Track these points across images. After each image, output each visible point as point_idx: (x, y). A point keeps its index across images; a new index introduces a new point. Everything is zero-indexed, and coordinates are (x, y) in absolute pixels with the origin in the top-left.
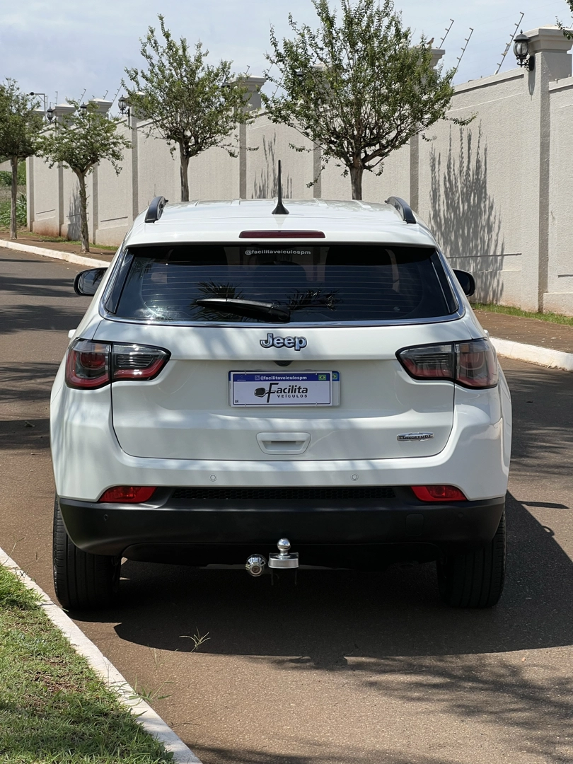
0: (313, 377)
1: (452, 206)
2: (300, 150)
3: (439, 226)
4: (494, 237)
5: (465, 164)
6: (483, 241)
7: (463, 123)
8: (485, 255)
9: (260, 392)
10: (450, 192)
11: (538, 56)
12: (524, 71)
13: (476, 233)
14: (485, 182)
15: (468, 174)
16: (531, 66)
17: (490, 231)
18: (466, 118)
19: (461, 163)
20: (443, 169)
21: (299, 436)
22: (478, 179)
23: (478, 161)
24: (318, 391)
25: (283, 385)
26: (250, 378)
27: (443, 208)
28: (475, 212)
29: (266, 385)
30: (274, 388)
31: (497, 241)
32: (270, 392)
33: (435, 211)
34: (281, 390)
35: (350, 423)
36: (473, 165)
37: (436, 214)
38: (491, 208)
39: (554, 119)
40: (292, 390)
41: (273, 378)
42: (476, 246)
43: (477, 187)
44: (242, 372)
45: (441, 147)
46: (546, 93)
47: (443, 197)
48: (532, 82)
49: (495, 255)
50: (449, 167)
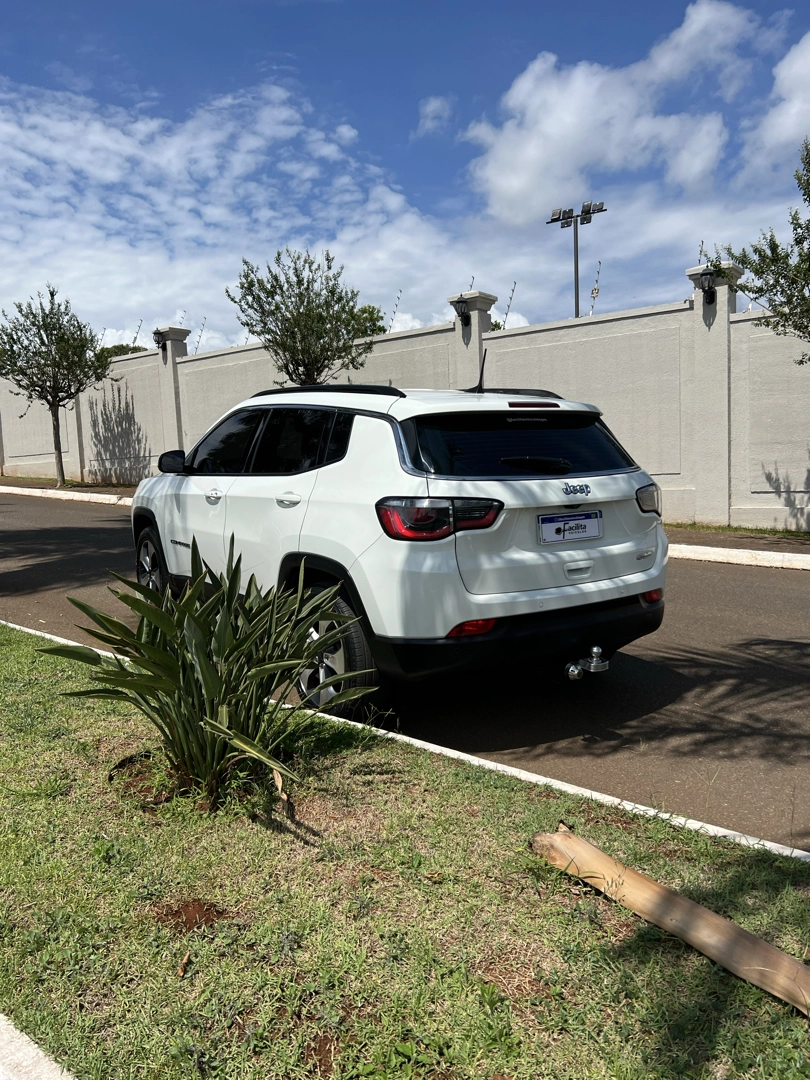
0: (588, 516)
1: (108, 429)
2: (17, 394)
3: (100, 441)
4: (143, 446)
5: (117, 405)
6: (135, 449)
7: (116, 381)
8: (137, 457)
9: (558, 531)
10: (107, 421)
11: (169, 343)
12: (160, 351)
13: (129, 445)
14: (133, 415)
15: (119, 410)
16: (164, 348)
17: (139, 442)
18: (119, 377)
19: (114, 404)
20: (100, 407)
21: (582, 564)
22: (127, 413)
23: (127, 403)
24: (592, 525)
25: (572, 524)
26: (551, 520)
27: (102, 431)
28: (127, 433)
29: (560, 525)
30: (567, 527)
31: (145, 449)
32: (564, 531)
33: (96, 433)
34: (571, 528)
35: (602, 552)
36: (123, 405)
37: (97, 435)
38: (139, 430)
39: (180, 378)
40: (577, 527)
41: (566, 518)
42: (130, 452)
43: (128, 417)
44: (547, 516)
45: (98, 396)
46: (175, 364)
47: (101, 424)
48: (165, 358)
49: (144, 457)
50: (104, 406)
